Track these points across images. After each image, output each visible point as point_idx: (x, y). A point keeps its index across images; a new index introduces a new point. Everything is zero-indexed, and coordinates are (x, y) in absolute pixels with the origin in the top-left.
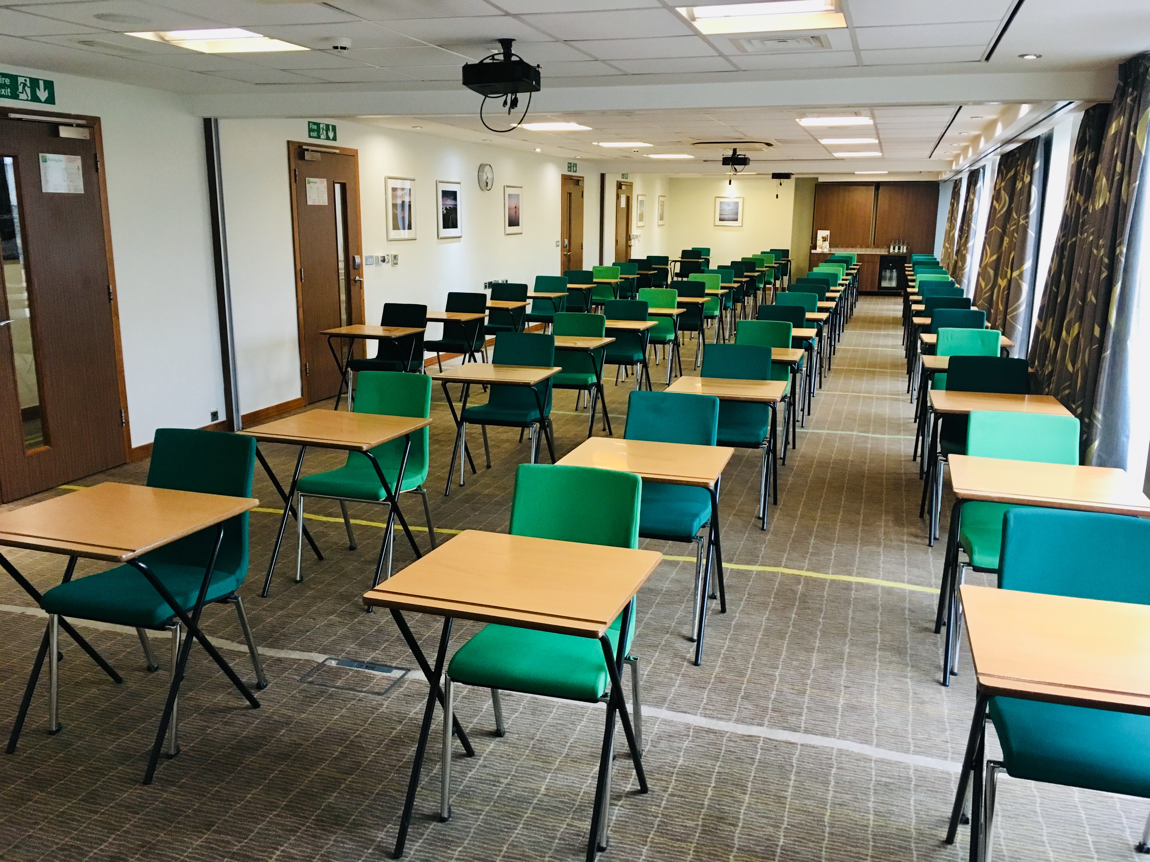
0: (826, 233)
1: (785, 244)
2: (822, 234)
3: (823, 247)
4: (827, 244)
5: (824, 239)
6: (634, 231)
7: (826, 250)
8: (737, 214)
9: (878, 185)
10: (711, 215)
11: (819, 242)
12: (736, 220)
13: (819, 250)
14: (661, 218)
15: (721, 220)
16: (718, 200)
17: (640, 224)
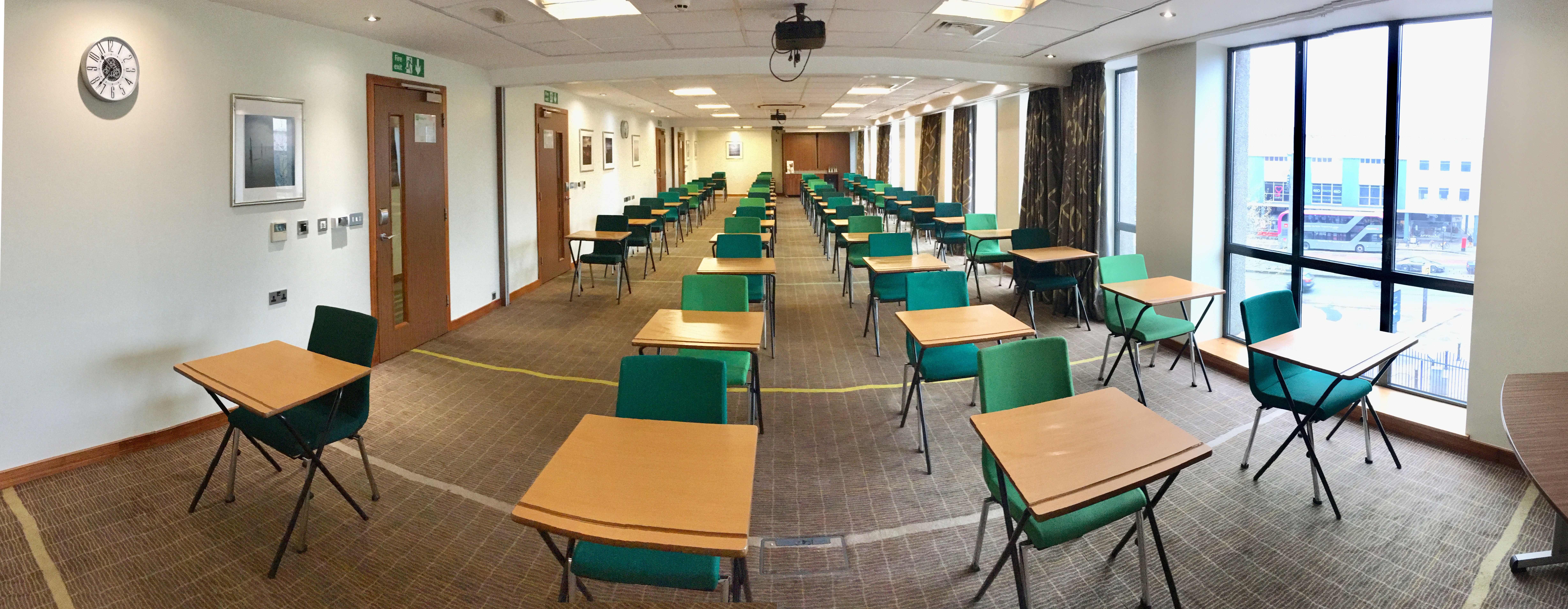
0: (792, 162)
1: (769, 169)
2: (789, 163)
3: (791, 170)
4: (793, 168)
5: (791, 166)
6: (686, 163)
7: (793, 172)
8: (739, 151)
9: (817, 134)
10: (724, 152)
11: (788, 168)
12: (739, 155)
13: (788, 172)
14: (696, 155)
15: (730, 155)
16: (728, 144)
17: (688, 158)
